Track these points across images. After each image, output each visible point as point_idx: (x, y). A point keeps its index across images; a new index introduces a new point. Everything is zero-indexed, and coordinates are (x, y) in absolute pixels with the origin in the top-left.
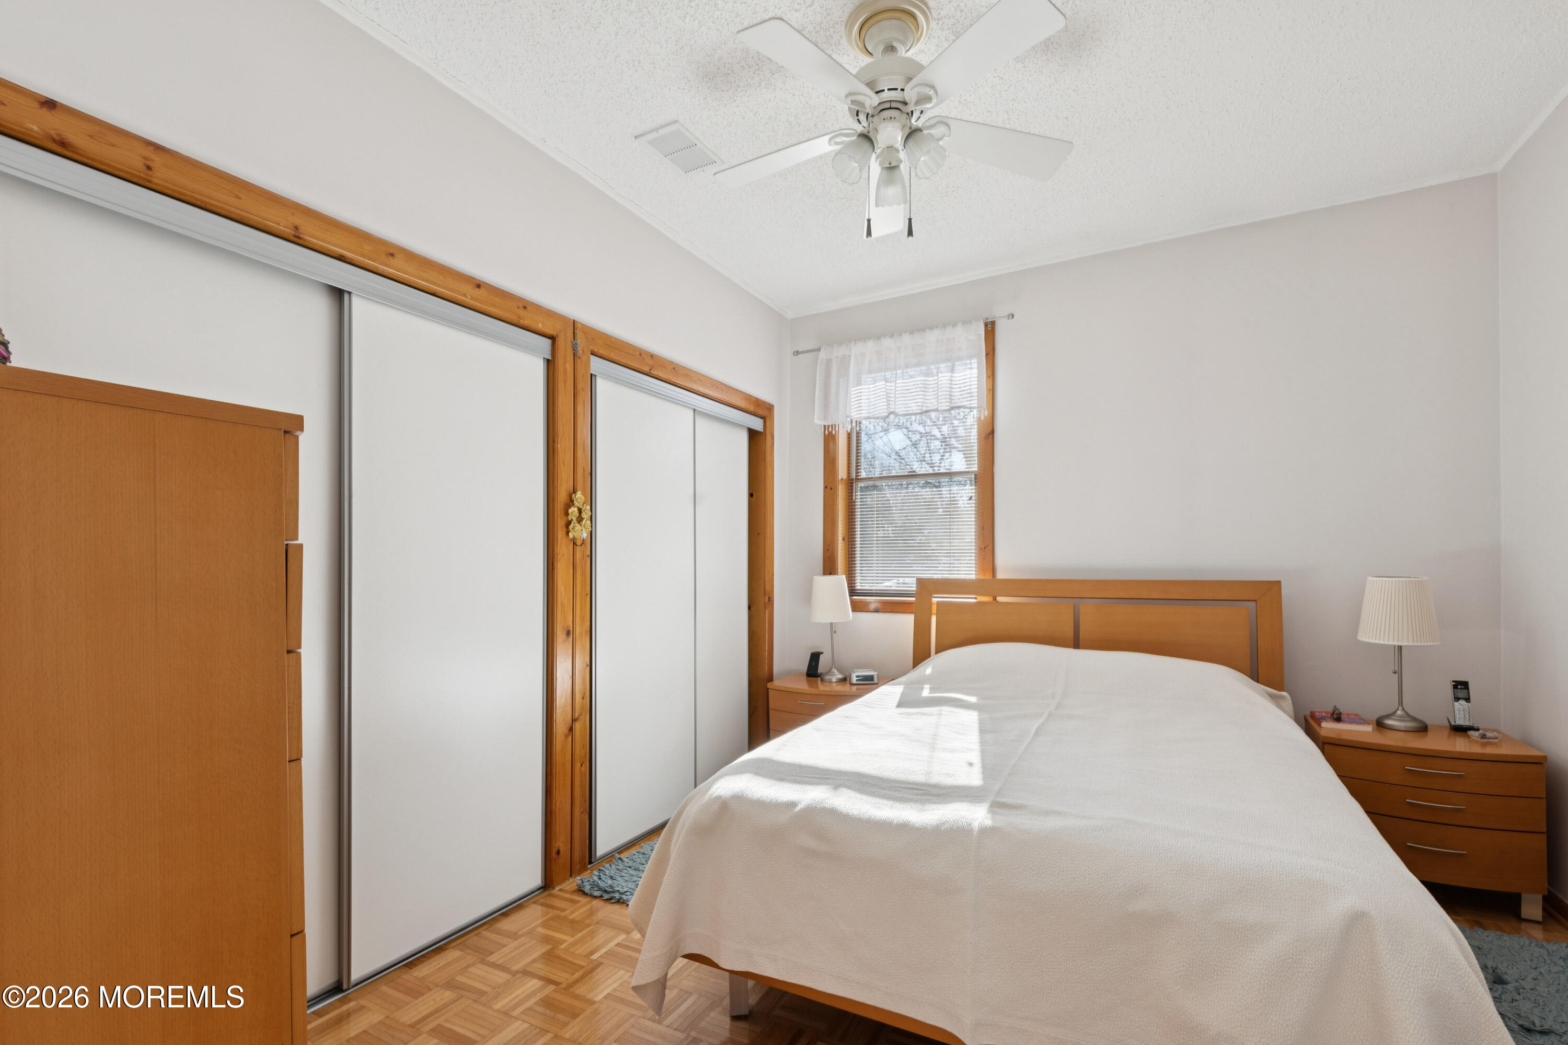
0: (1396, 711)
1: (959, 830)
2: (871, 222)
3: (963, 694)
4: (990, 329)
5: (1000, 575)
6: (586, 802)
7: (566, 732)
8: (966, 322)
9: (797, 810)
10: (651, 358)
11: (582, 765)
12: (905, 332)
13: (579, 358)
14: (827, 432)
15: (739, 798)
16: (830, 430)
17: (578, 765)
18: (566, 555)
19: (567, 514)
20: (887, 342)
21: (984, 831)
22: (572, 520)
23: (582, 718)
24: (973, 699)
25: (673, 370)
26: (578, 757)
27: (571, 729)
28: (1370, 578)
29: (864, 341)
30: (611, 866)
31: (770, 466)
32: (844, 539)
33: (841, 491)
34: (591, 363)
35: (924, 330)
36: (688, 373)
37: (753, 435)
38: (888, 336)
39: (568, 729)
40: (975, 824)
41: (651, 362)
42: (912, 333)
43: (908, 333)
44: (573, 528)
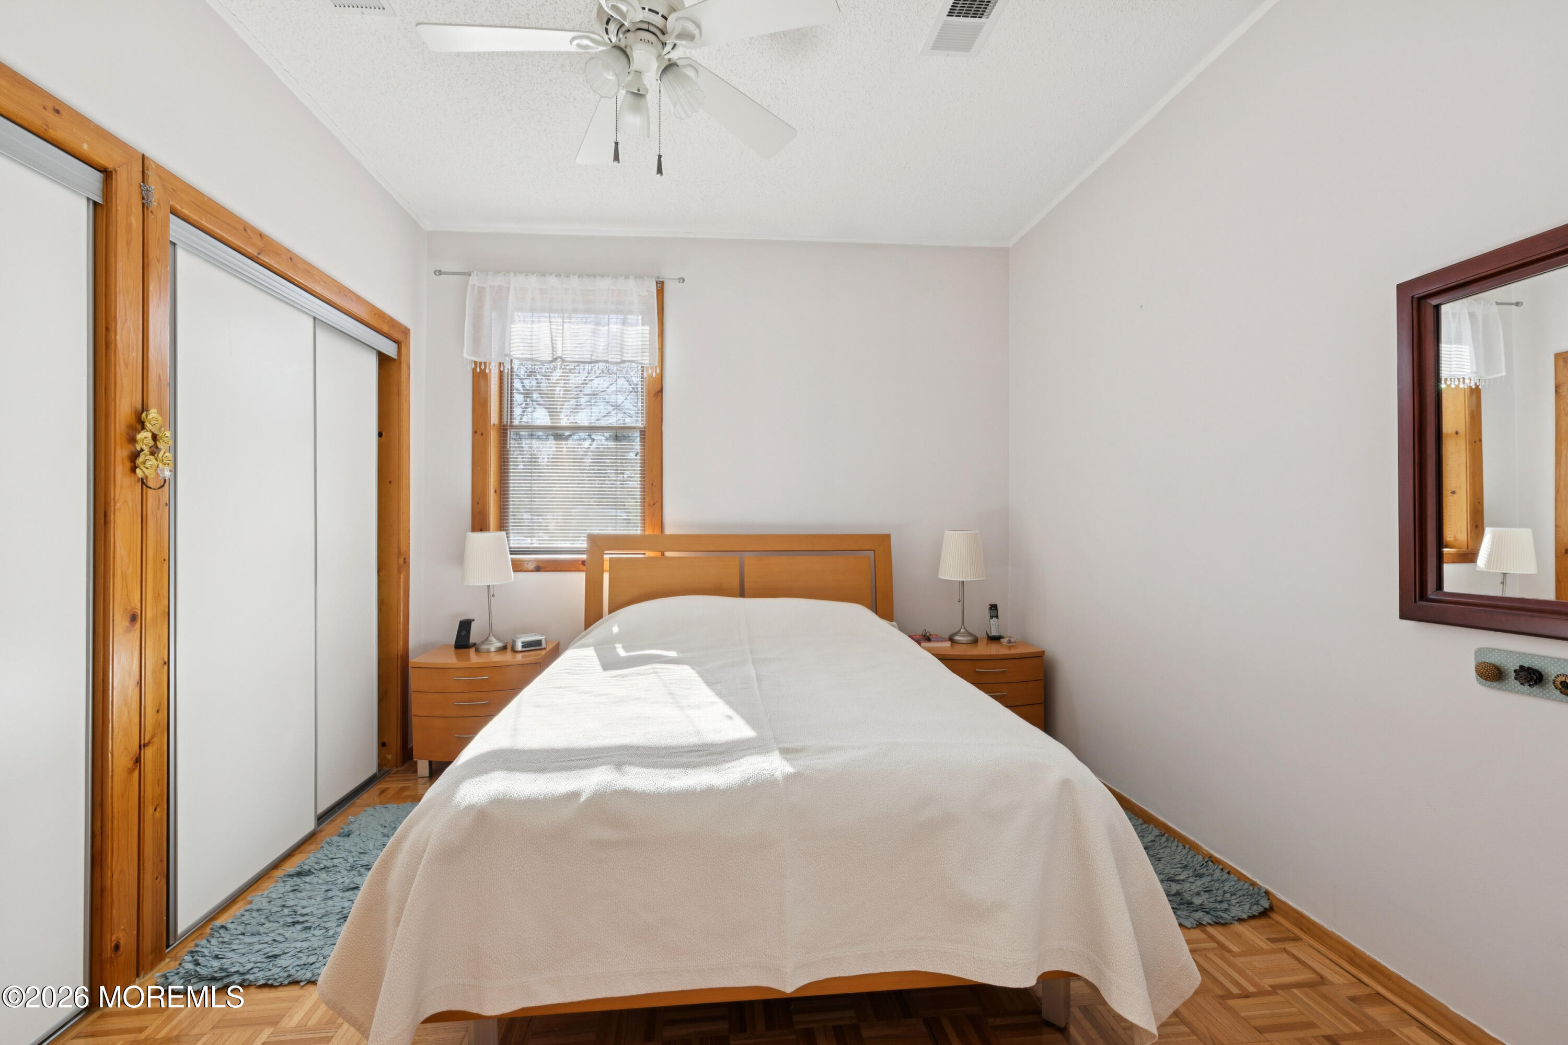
0: (960, 630)
1: (764, 783)
2: (619, 145)
3: (661, 649)
4: (660, 287)
5: (668, 531)
6: (162, 861)
7: (130, 765)
8: (638, 277)
9: (582, 800)
10: (260, 237)
11: (155, 810)
12: (574, 275)
13: (152, 212)
14: (478, 370)
15: (501, 802)
16: (483, 367)
17: (149, 810)
18: (130, 504)
19: (133, 440)
20: (553, 281)
21: (788, 778)
22: (142, 450)
23: (156, 740)
24: (673, 654)
25: (290, 260)
26: (150, 797)
27: (138, 760)
28: (946, 532)
29: (526, 275)
30: (209, 941)
31: (406, 401)
32: (495, 492)
33: (493, 437)
34: (171, 226)
35: (595, 276)
36: (310, 270)
37: (383, 359)
38: (554, 275)
39: (135, 758)
40: (777, 773)
41: (260, 244)
42: (580, 276)
43: (577, 276)
44: (144, 463)
